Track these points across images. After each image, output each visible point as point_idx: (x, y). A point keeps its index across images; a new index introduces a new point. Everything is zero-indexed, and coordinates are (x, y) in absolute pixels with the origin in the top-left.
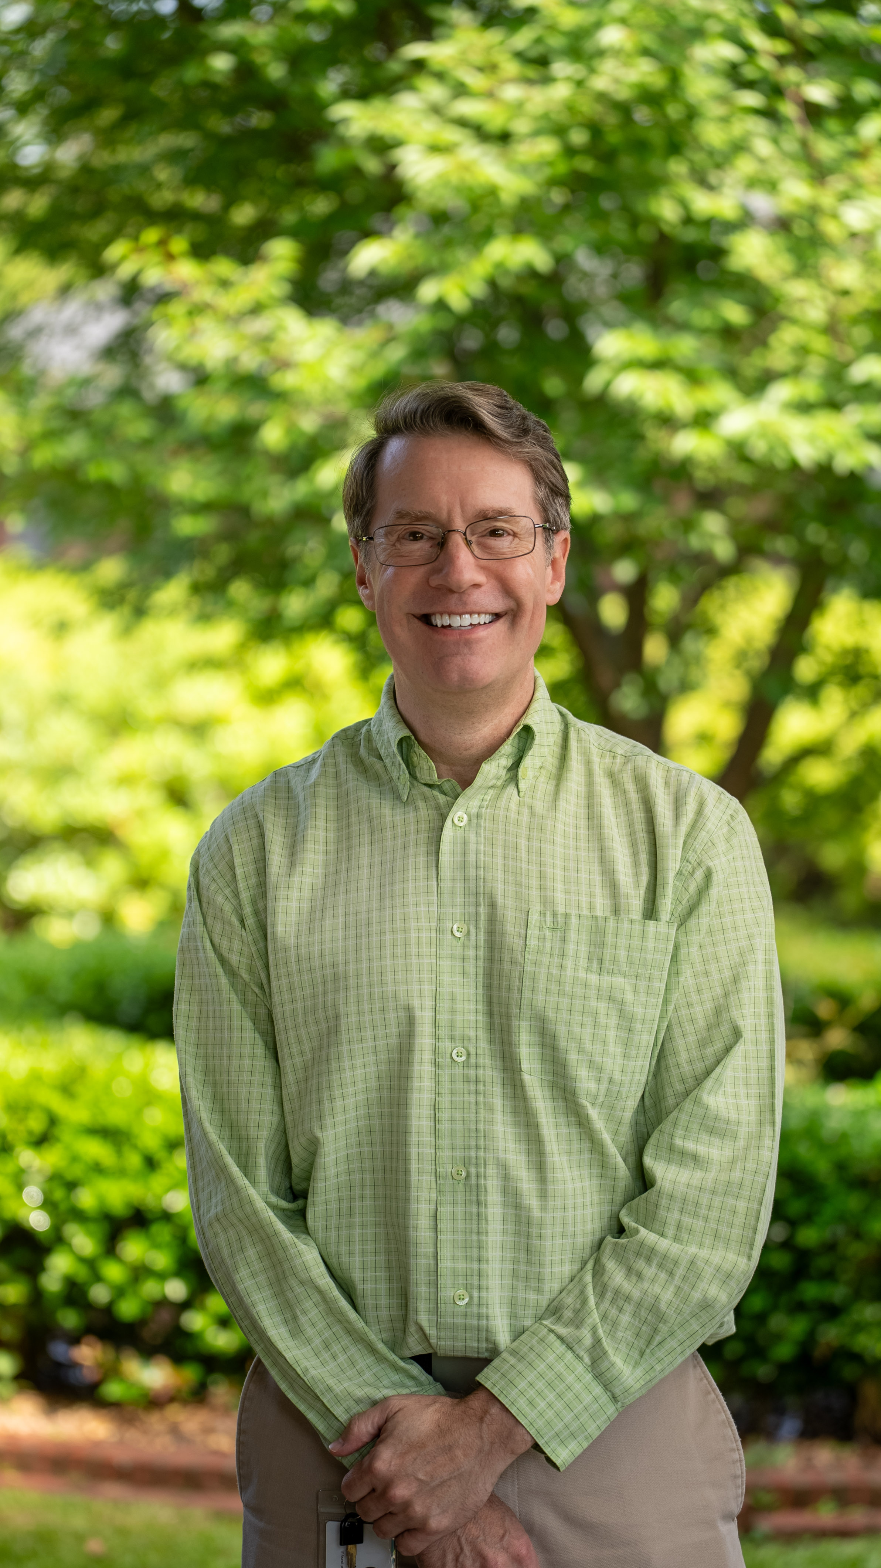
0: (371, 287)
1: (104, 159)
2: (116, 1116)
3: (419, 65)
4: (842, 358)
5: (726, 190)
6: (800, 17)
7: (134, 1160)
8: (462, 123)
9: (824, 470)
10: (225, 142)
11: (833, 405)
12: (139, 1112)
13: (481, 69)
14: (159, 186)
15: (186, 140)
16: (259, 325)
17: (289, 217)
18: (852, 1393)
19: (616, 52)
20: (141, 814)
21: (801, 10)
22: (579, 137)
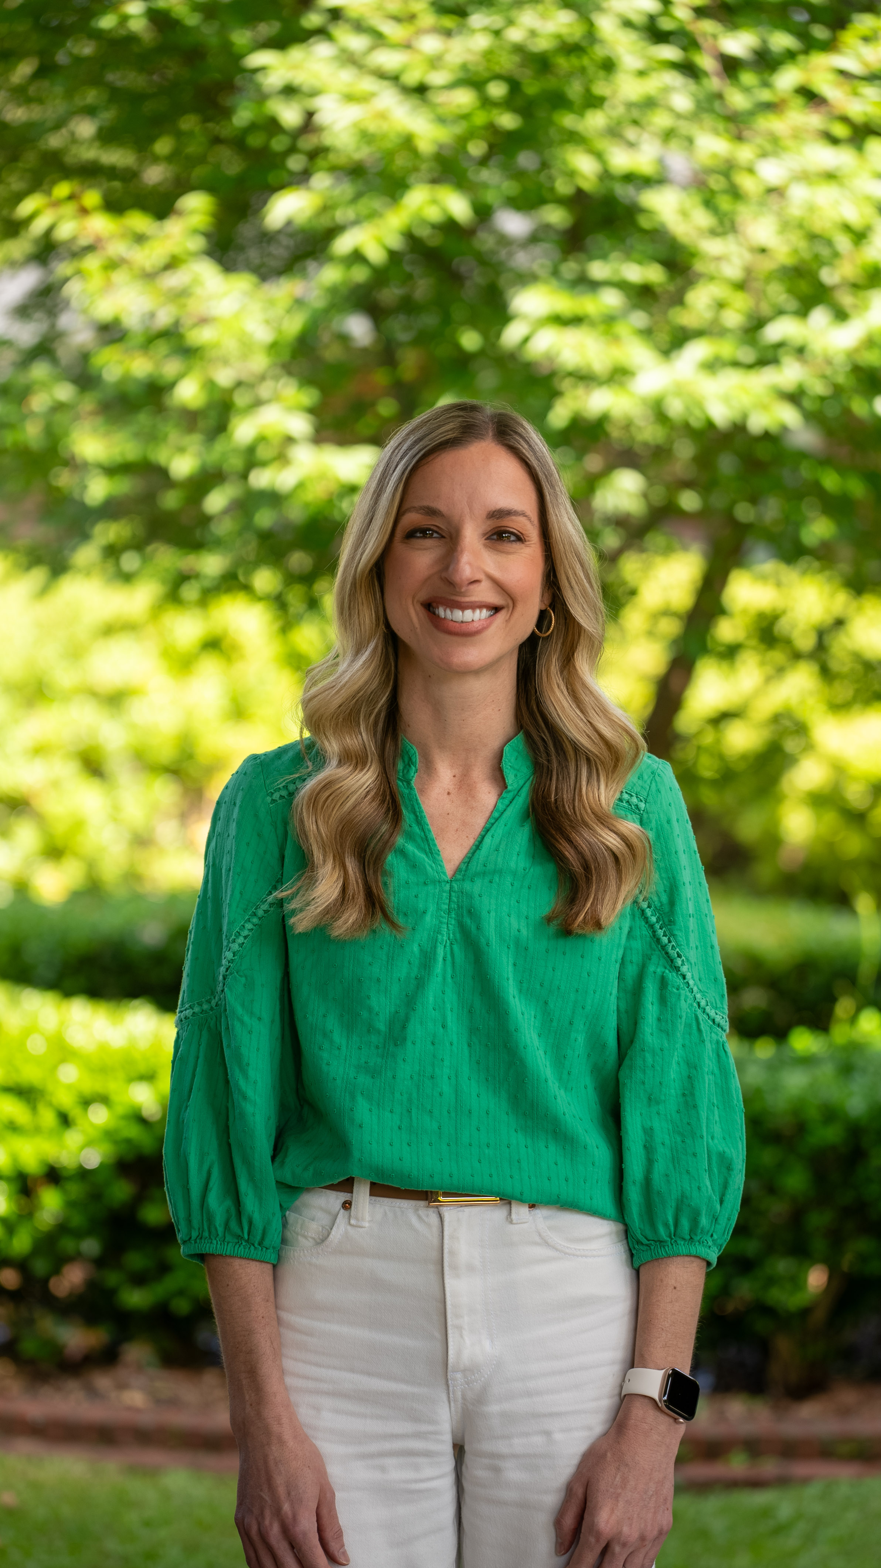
2: (30, 1074)
3: (337, 14)
4: (758, 316)
5: (642, 146)
7: (48, 1118)
8: (381, 75)
9: (739, 429)
12: (54, 1069)
13: (398, 19)
14: (78, 141)
16: (174, 280)
18: (764, 1348)
20: (56, 784)
22: (497, 90)
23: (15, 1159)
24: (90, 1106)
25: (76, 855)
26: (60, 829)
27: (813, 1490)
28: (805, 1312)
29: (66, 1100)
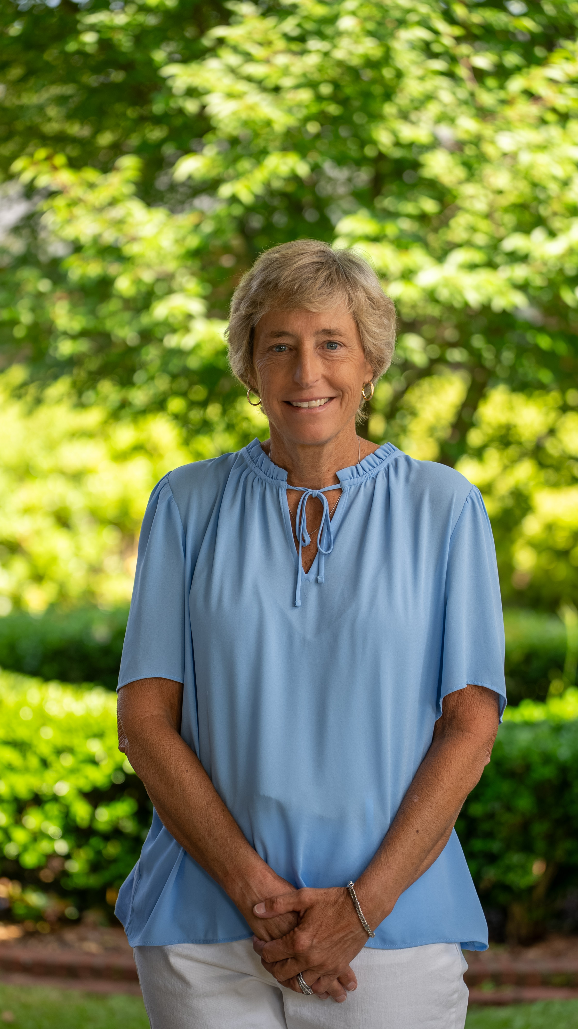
0: (190, 187)
1: (12, 102)
2: (22, 733)
3: (221, 41)
4: (497, 235)
5: (422, 124)
6: (470, 12)
7: (34, 762)
8: (249, 79)
9: (486, 308)
10: (92, 91)
11: (491, 265)
12: (37, 730)
13: (261, 44)
14: (50, 120)
15: (68, 89)
16: (117, 213)
17: (134, 141)
19: (348, 34)
20: (38, 533)
21: (471, 7)
22: (326, 90)
23: (12, 788)
24: (61, 755)
25: (52, 579)
26: (41, 562)
27: (536, 1008)
28: (531, 889)
29: (45, 750)
